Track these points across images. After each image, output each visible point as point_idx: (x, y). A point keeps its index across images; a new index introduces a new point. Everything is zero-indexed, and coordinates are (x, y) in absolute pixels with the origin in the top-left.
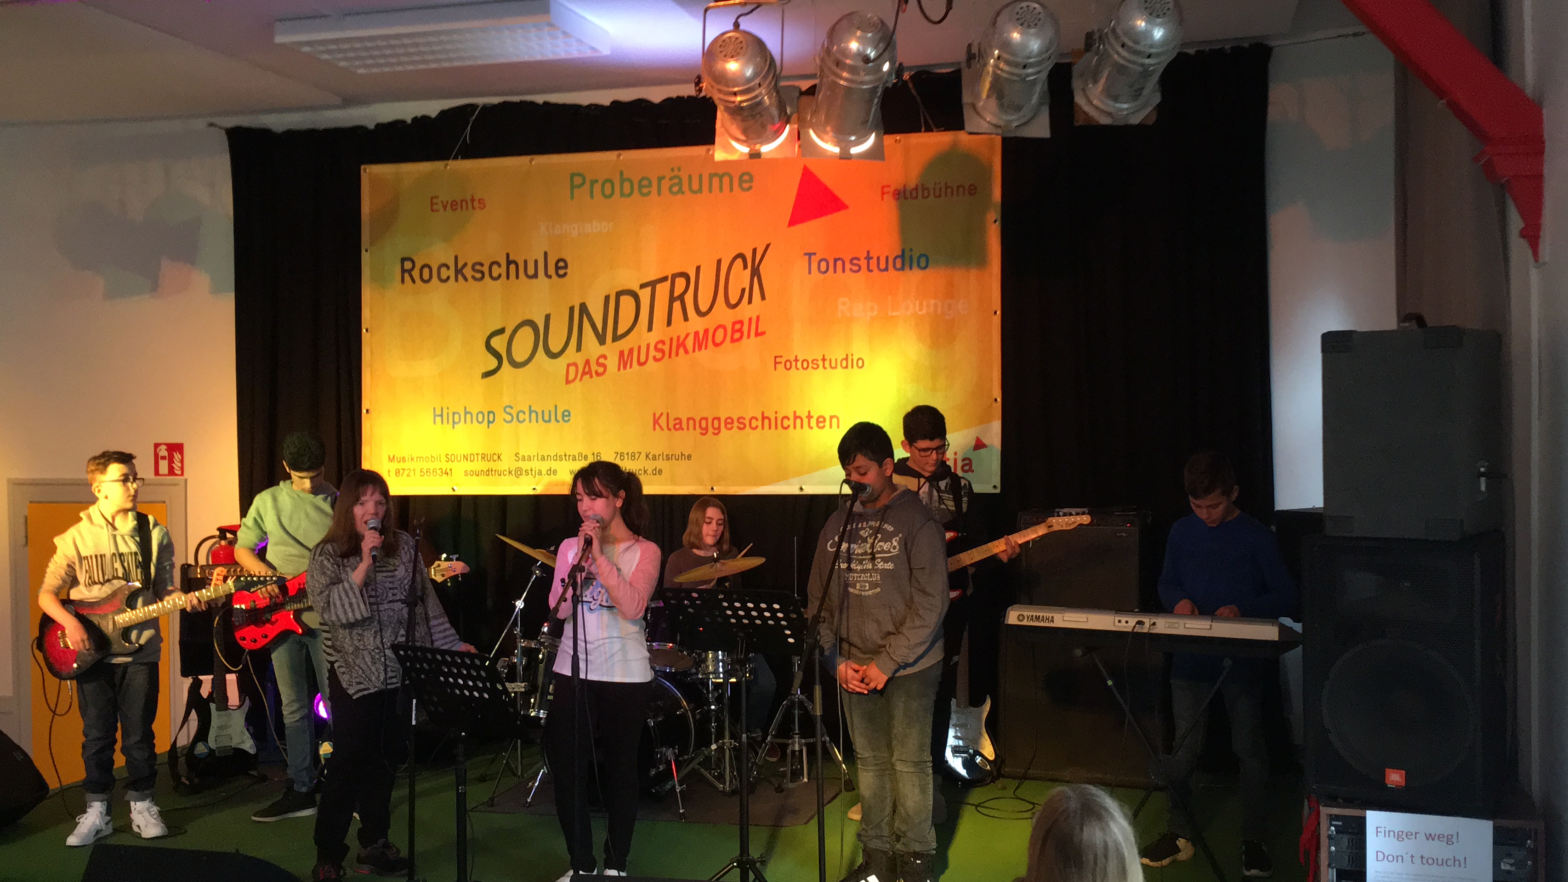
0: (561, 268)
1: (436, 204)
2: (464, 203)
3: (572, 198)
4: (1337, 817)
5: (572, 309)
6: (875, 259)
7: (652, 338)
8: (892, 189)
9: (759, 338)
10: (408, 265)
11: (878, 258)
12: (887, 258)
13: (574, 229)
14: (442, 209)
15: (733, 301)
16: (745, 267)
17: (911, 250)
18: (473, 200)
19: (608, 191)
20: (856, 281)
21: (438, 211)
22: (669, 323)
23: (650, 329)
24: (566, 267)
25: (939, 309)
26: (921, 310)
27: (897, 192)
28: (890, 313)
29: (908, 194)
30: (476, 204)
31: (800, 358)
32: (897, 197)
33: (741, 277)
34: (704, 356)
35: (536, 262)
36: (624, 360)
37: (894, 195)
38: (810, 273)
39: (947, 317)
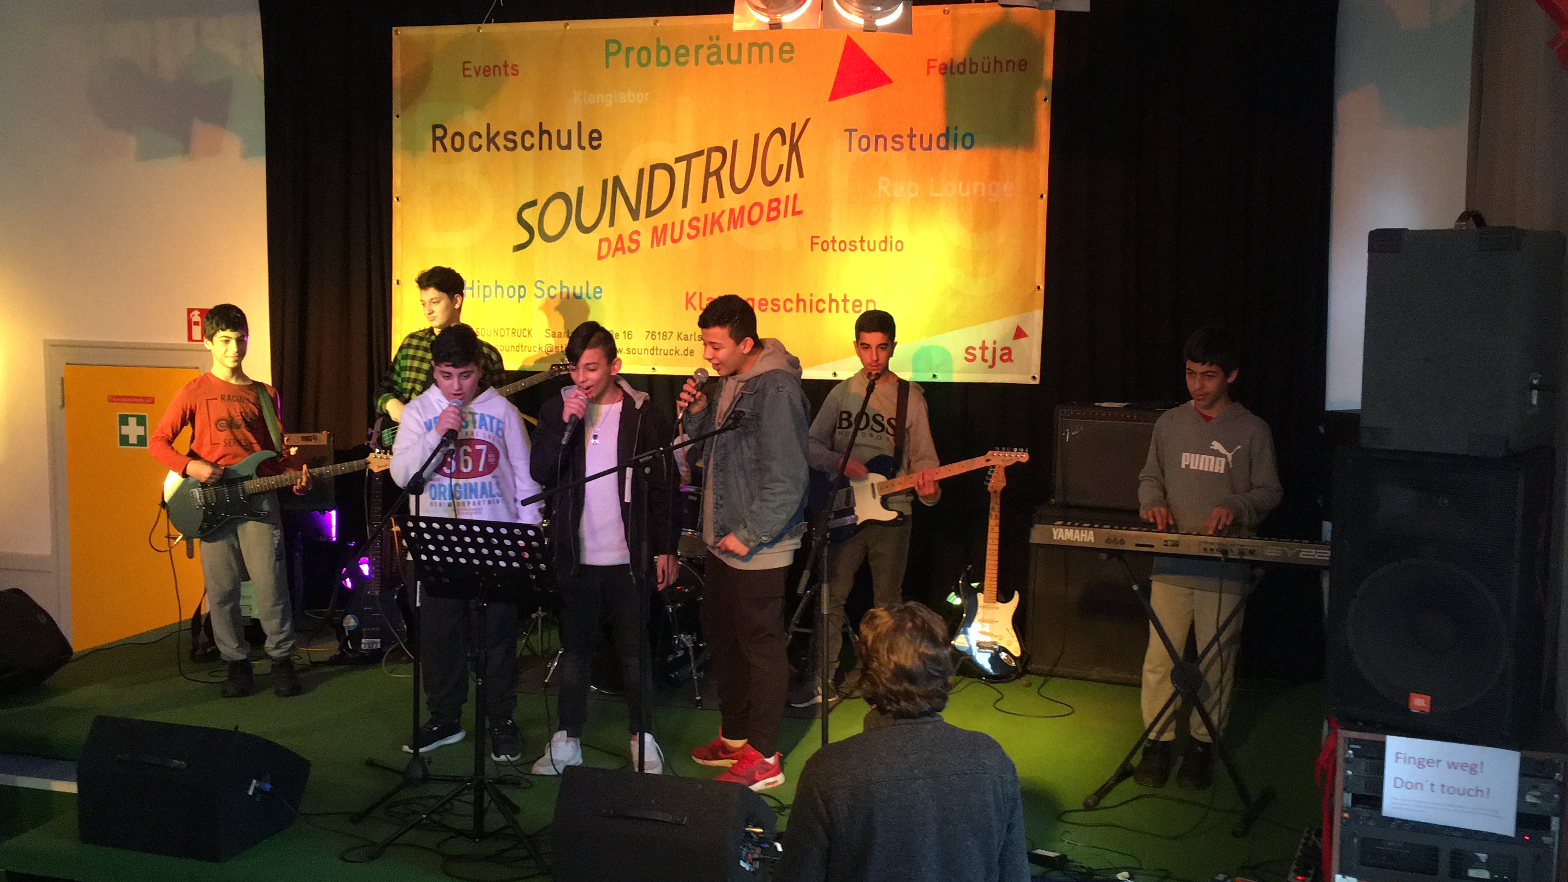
0: (595, 139)
1: (469, 69)
2: (497, 69)
3: (607, 66)
4: (1356, 741)
5: (605, 182)
6: (918, 136)
7: (687, 214)
8: (938, 64)
9: (796, 217)
10: (440, 132)
11: (922, 136)
12: (931, 135)
13: (609, 99)
14: (473, 73)
15: (770, 177)
16: (784, 143)
17: (956, 128)
18: (506, 66)
19: (644, 60)
20: (899, 159)
21: (470, 76)
22: (704, 199)
23: (684, 205)
24: (599, 139)
25: (984, 190)
26: (964, 191)
27: (943, 67)
28: (932, 194)
29: (955, 69)
30: (509, 69)
31: (838, 239)
32: (943, 71)
33: (779, 153)
34: (740, 234)
35: (569, 132)
36: (658, 236)
37: (940, 69)
38: (850, 150)
39: (991, 200)
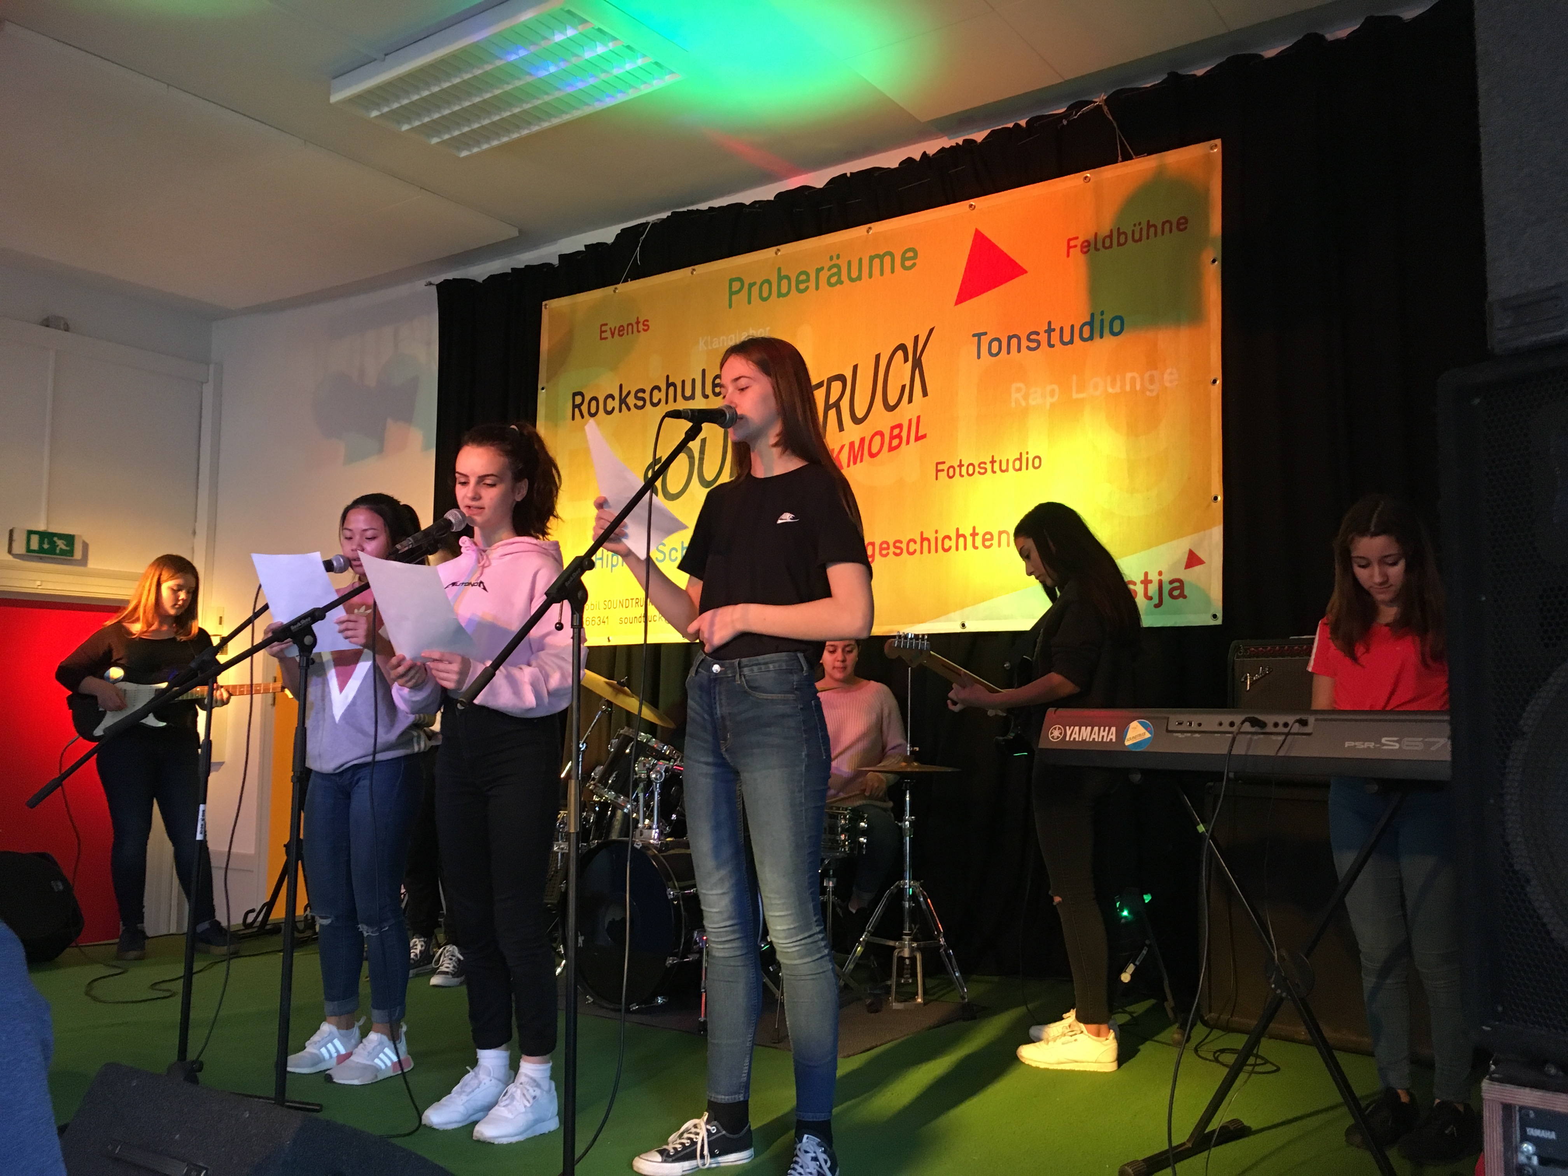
1: (605, 331)
2: (630, 327)
3: (730, 306)
6: (1058, 330)
8: (1078, 242)
9: (919, 442)
10: (578, 400)
11: (1062, 329)
12: (1073, 326)
14: (609, 335)
15: (892, 402)
16: (906, 360)
17: (1102, 313)
18: (638, 323)
19: (765, 293)
20: (1034, 360)
21: (606, 338)
25: (1138, 383)
26: (1113, 388)
27: (1086, 244)
28: (1075, 396)
29: (1100, 245)
30: (641, 326)
31: (965, 463)
32: (1085, 250)
33: (901, 371)
34: (859, 470)
35: (694, 381)
37: (1082, 247)
38: (979, 357)
39: (1148, 393)
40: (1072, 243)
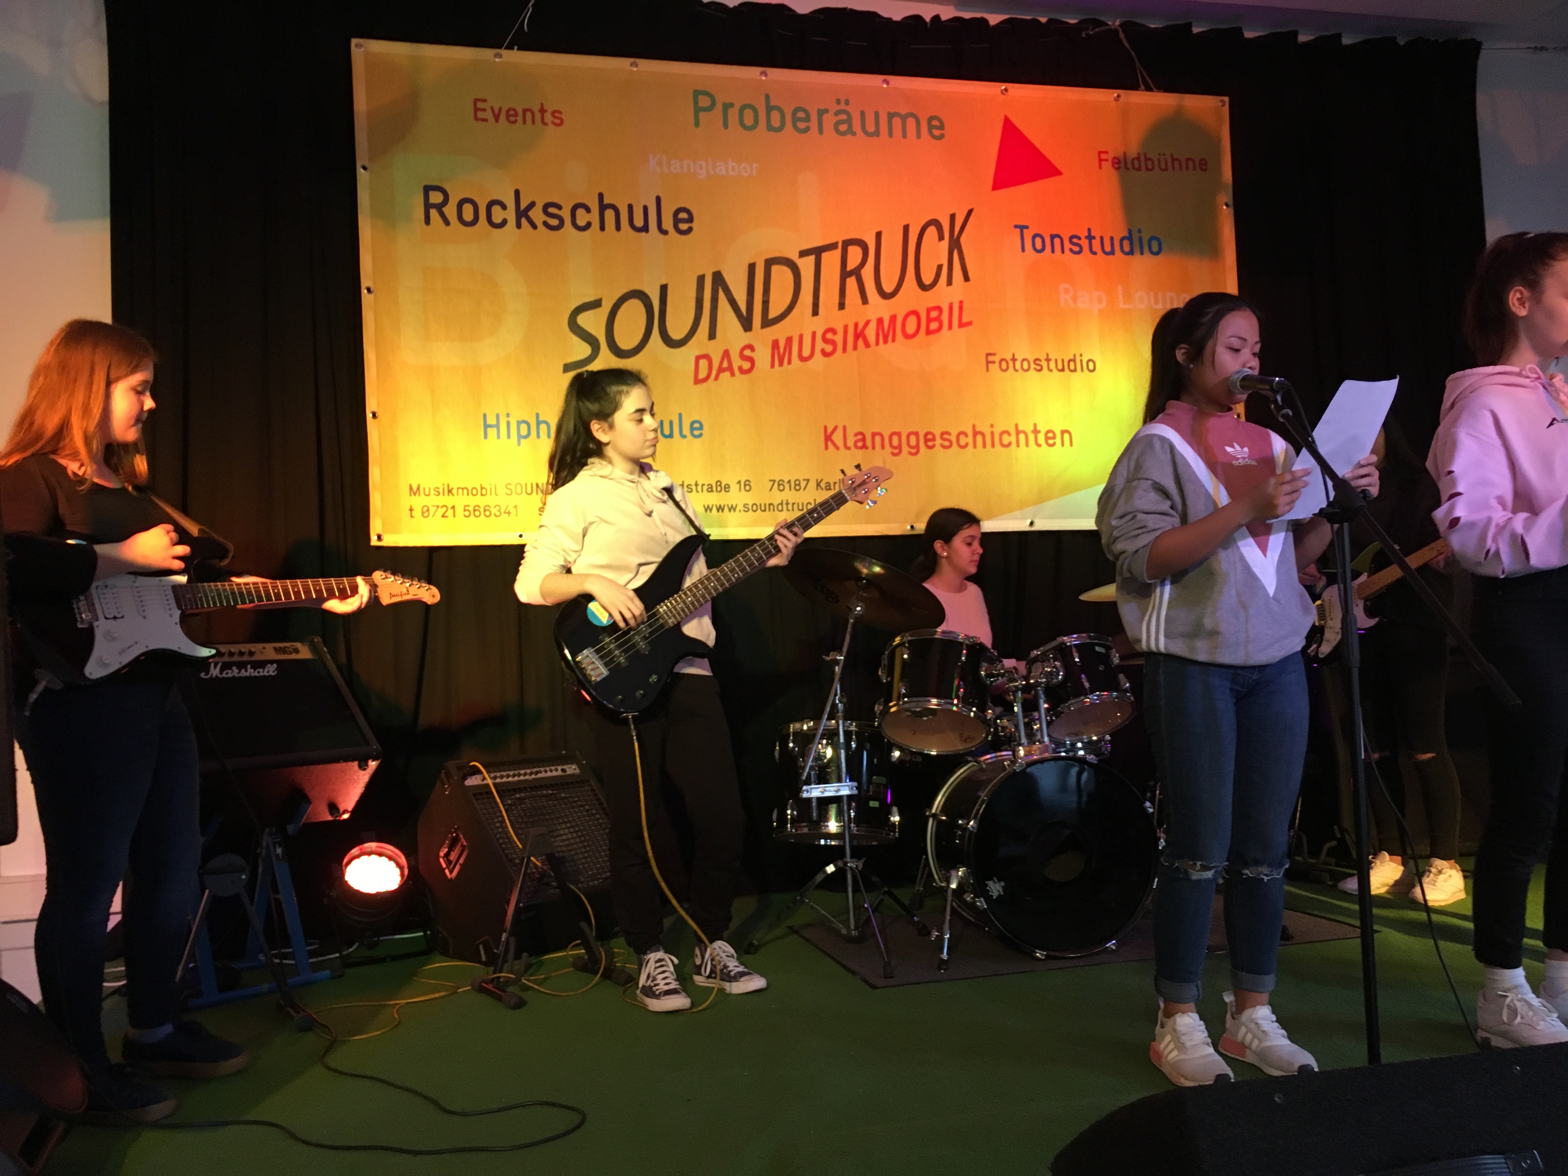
0: (683, 221)
1: (484, 110)
2: (529, 115)
3: (697, 124)
6: (1098, 239)
7: (819, 325)
8: (1110, 156)
9: (964, 329)
10: (436, 198)
11: (1102, 238)
12: (1112, 238)
13: (701, 168)
14: (491, 117)
16: (941, 238)
17: (1140, 231)
18: (542, 111)
19: (749, 120)
20: (1081, 263)
21: (485, 120)
22: (842, 306)
23: (815, 313)
24: (690, 220)
26: (1157, 303)
27: (1116, 161)
29: (1129, 166)
30: (548, 117)
31: (1019, 357)
32: (1116, 166)
33: (936, 249)
34: (892, 351)
35: (645, 209)
36: (780, 353)
37: (1113, 163)
38: (1023, 250)
40: (1103, 156)
